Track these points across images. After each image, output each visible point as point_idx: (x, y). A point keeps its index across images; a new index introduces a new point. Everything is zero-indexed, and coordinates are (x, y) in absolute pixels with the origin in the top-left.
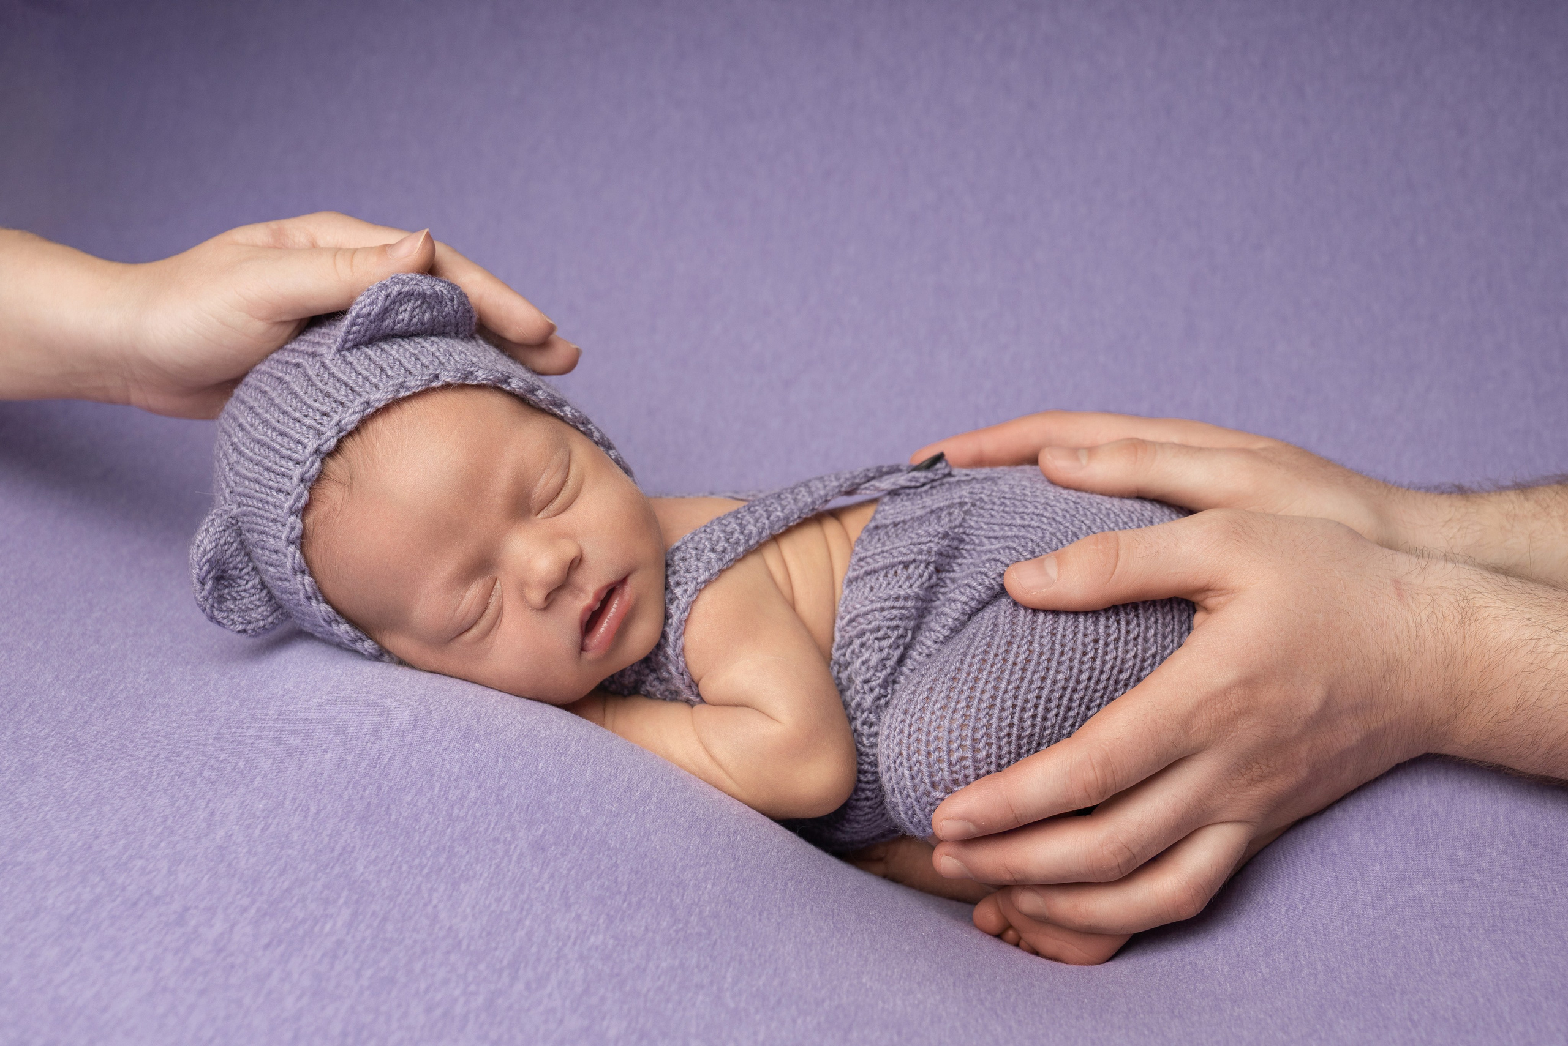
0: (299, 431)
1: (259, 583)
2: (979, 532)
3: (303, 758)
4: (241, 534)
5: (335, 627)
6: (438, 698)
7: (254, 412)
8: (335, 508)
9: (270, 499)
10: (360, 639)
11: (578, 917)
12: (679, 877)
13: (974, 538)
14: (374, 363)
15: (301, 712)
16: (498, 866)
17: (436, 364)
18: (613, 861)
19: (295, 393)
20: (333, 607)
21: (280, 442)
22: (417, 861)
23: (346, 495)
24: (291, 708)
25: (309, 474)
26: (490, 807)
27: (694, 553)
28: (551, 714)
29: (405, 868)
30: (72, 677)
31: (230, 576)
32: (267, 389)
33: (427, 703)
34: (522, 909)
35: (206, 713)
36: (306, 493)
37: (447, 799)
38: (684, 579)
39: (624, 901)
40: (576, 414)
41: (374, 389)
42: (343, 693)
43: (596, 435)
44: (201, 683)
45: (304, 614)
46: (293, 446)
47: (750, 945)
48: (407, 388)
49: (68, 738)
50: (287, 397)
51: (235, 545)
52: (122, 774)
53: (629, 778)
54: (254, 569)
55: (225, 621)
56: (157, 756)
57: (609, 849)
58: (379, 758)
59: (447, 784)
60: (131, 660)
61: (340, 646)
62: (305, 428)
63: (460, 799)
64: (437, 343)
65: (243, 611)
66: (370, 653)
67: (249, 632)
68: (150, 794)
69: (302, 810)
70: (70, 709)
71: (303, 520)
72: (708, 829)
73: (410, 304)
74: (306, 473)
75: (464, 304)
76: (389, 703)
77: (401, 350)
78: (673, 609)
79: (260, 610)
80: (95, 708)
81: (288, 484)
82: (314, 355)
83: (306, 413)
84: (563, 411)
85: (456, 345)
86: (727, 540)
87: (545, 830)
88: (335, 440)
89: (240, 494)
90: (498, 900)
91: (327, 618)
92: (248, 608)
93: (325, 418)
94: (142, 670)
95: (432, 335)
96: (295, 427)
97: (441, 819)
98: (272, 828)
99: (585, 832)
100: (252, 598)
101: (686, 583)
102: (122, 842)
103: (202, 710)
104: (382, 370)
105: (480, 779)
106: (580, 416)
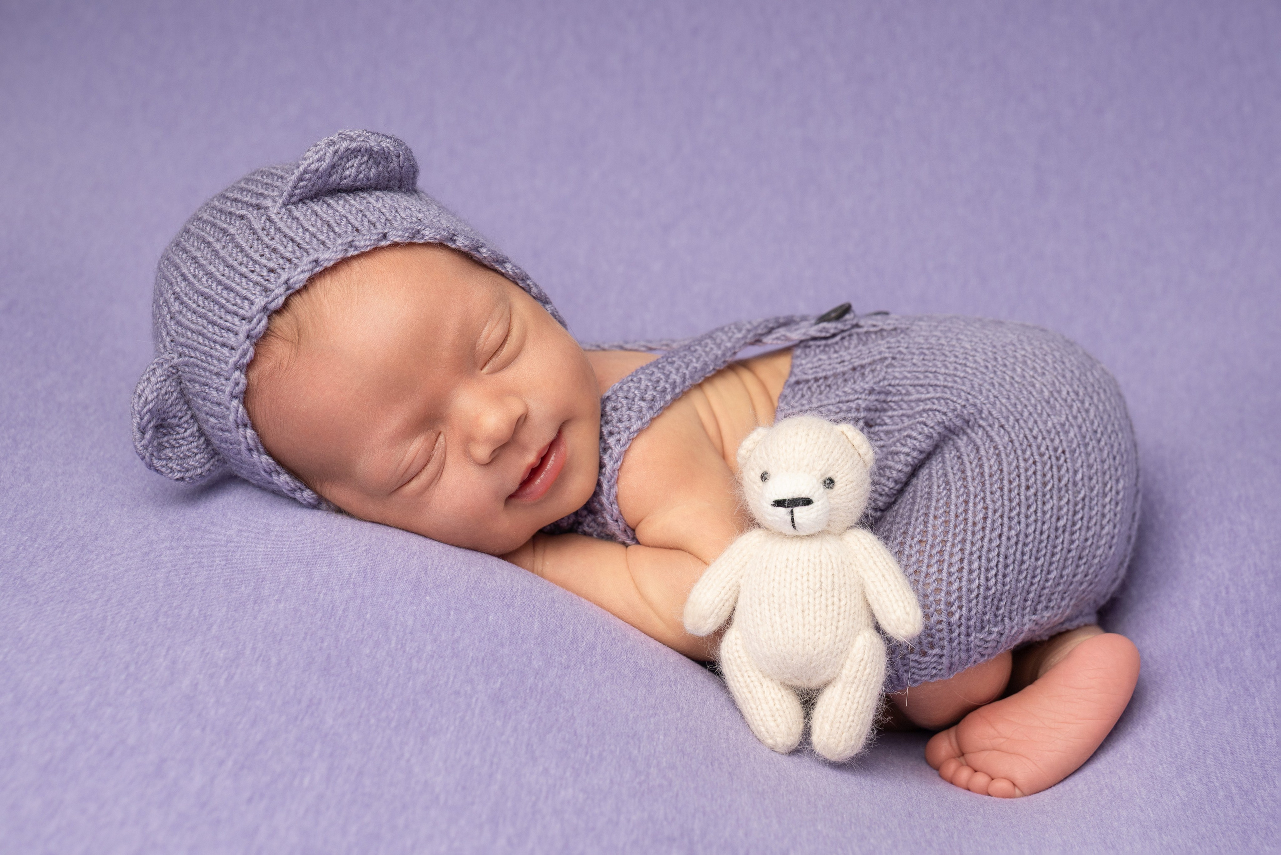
0: (246, 287)
1: (197, 431)
2: (904, 382)
3: (257, 608)
4: (181, 383)
5: (275, 478)
6: (383, 549)
7: (196, 262)
8: (281, 365)
9: (213, 352)
10: (300, 488)
11: (546, 771)
12: (633, 729)
13: (900, 388)
14: (321, 219)
15: (248, 561)
16: (462, 719)
17: (383, 221)
18: (570, 714)
19: (241, 247)
20: (274, 458)
21: (226, 296)
22: (384, 715)
23: (293, 352)
24: (237, 556)
25: (256, 331)
26: (447, 660)
27: (624, 402)
28: (492, 565)
29: (373, 721)
30: (9, 516)
31: (169, 424)
32: (211, 239)
33: (373, 554)
34: (492, 763)
35: (152, 558)
36: (252, 349)
37: (404, 652)
38: (617, 429)
39: (587, 753)
40: (516, 271)
41: (322, 246)
42: (288, 543)
43: (534, 290)
44: (140, 527)
45: (242, 461)
46: (239, 301)
47: (710, 796)
48: (356, 248)
49: (15, 578)
50: (232, 250)
51: (175, 394)
52: (76, 617)
53: (573, 630)
54: (192, 417)
55: (164, 469)
56: (108, 601)
57: (564, 702)
58: (332, 609)
59: (403, 637)
60: (66, 500)
61: (277, 493)
62: (251, 284)
63: (418, 652)
64: (382, 198)
65: (181, 458)
66: (309, 502)
67: (187, 479)
68: (108, 639)
69: (263, 661)
70: (13, 548)
71: (247, 376)
72: (651, 679)
73: (357, 160)
74: (252, 330)
75: (410, 160)
76: (336, 554)
77: (347, 206)
78: (606, 458)
79: (197, 457)
80: (38, 549)
81: (233, 339)
82: (258, 207)
83: (253, 269)
84: (505, 268)
85: (401, 200)
86: (655, 389)
87: (502, 683)
88: (284, 298)
89: (181, 345)
90: (468, 753)
91: (268, 470)
92: (185, 455)
93: (272, 275)
94: (78, 511)
95: (376, 189)
96: (242, 282)
97: (401, 672)
98: (236, 678)
99: (540, 685)
100: (190, 446)
101: (619, 433)
102: (87, 688)
103: (147, 554)
104: (329, 226)
105: (435, 632)
106: (521, 273)
